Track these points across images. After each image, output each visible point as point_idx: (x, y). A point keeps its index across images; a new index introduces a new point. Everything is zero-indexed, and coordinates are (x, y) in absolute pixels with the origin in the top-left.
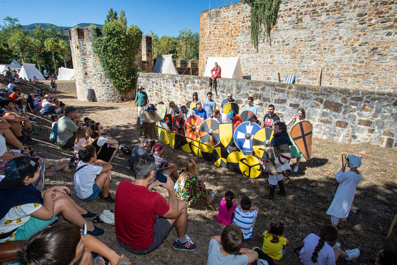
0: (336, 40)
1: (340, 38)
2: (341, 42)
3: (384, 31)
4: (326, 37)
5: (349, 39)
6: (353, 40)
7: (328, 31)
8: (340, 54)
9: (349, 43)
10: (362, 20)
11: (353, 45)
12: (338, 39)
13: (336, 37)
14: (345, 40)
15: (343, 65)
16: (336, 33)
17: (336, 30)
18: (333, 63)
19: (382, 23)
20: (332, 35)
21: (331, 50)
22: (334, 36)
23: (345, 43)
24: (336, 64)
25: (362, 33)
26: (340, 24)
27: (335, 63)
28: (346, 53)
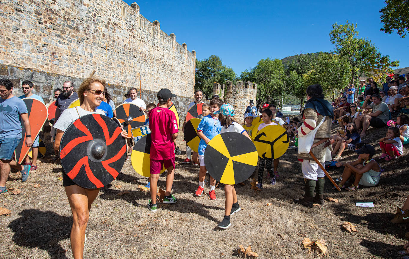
0: (19, 31)
1: (24, 31)
2: (25, 35)
3: (57, 38)
4: (7, 23)
5: (33, 36)
6: (36, 37)
7: (8, 15)
8: (27, 51)
9: (33, 40)
10: (40, 19)
11: (37, 44)
12: (21, 31)
13: (19, 27)
14: (29, 35)
15: (33, 65)
16: (17, 22)
17: (17, 18)
18: (22, 60)
19: (54, 29)
20: (14, 23)
21: (16, 42)
22: (15, 25)
23: (29, 39)
24: (26, 63)
25: (42, 34)
26: (20, 13)
27: (24, 61)
28: (33, 51)
